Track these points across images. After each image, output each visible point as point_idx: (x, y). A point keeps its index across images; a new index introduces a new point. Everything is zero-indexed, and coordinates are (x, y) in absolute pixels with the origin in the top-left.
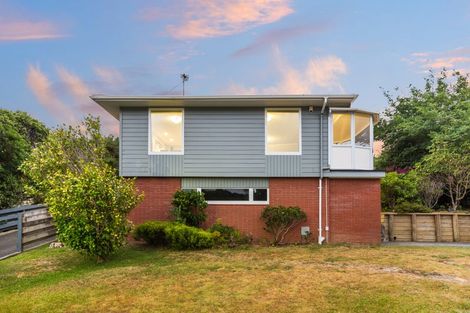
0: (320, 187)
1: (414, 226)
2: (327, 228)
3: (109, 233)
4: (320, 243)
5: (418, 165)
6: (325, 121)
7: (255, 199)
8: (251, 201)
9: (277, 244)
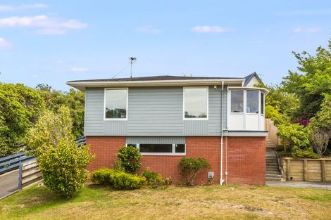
0: (222, 143)
1: (306, 169)
2: (226, 173)
3: (73, 181)
4: (221, 184)
5: (313, 119)
6: (225, 95)
7: (176, 152)
8: (174, 153)
9: (188, 185)
